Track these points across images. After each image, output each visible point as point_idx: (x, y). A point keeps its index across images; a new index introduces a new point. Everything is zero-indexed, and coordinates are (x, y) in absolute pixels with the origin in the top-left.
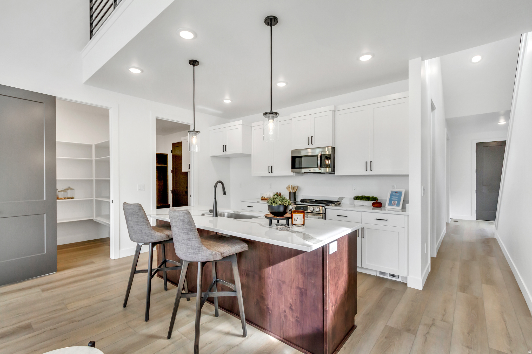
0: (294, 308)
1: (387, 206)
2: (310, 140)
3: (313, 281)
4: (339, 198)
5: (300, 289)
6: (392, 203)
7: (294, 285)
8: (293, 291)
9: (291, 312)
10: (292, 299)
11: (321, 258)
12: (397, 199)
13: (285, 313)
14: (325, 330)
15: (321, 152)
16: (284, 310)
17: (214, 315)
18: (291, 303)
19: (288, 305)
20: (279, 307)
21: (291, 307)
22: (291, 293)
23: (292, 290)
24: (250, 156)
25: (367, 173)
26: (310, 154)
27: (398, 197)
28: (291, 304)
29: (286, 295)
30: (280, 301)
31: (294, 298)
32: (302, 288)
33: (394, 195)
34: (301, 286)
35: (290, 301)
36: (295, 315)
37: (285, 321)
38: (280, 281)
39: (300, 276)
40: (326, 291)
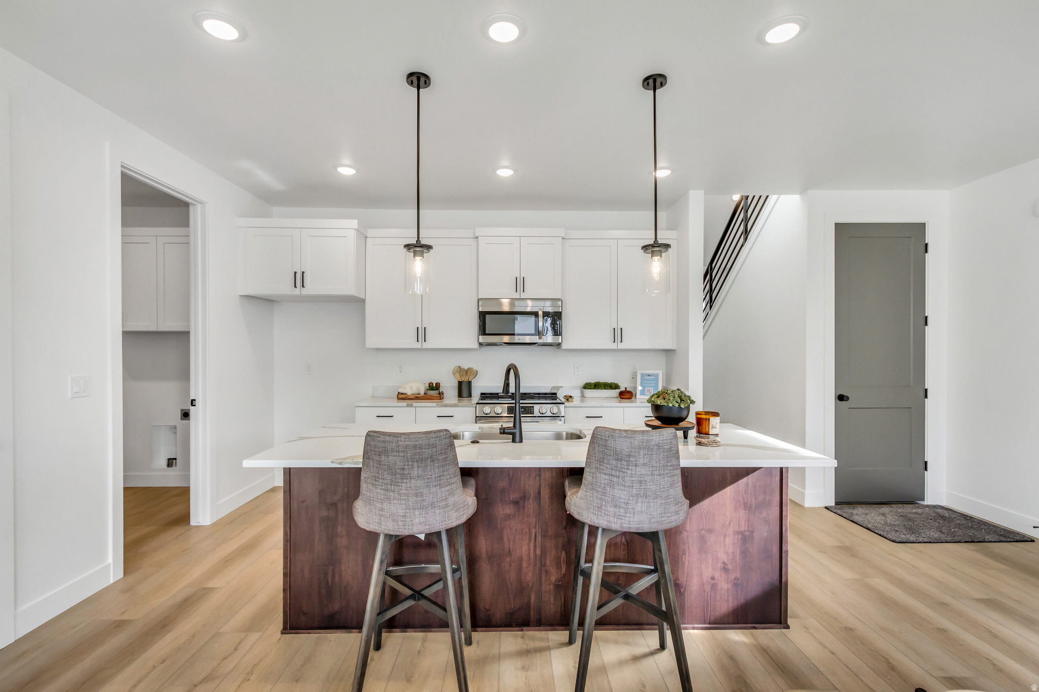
0: (730, 567)
1: (638, 396)
2: (520, 284)
3: (764, 515)
4: (554, 388)
5: (742, 533)
6: (646, 391)
7: (731, 531)
8: (729, 541)
9: (724, 575)
10: (727, 553)
11: (778, 478)
12: (652, 385)
13: (713, 582)
14: (783, 579)
15: (542, 308)
16: (710, 576)
17: (567, 643)
18: (726, 561)
19: (720, 565)
20: (701, 575)
21: (726, 567)
22: (725, 545)
23: (727, 540)
24: (363, 301)
25: (614, 346)
26: (529, 309)
27: (653, 382)
28: (724, 563)
29: (716, 551)
30: (703, 565)
31: (730, 551)
32: (745, 531)
33: (646, 380)
34: (742, 529)
35: (723, 557)
36: (732, 577)
37: (712, 594)
38: (703, 532)
39: (742, 513)
40: (787, 523)
